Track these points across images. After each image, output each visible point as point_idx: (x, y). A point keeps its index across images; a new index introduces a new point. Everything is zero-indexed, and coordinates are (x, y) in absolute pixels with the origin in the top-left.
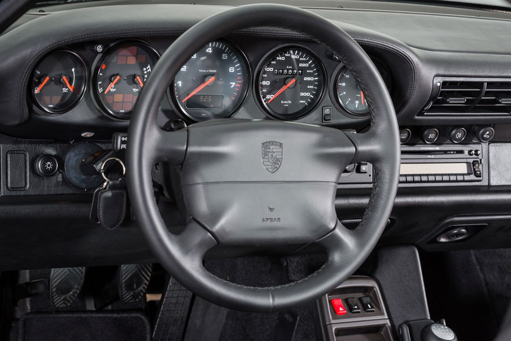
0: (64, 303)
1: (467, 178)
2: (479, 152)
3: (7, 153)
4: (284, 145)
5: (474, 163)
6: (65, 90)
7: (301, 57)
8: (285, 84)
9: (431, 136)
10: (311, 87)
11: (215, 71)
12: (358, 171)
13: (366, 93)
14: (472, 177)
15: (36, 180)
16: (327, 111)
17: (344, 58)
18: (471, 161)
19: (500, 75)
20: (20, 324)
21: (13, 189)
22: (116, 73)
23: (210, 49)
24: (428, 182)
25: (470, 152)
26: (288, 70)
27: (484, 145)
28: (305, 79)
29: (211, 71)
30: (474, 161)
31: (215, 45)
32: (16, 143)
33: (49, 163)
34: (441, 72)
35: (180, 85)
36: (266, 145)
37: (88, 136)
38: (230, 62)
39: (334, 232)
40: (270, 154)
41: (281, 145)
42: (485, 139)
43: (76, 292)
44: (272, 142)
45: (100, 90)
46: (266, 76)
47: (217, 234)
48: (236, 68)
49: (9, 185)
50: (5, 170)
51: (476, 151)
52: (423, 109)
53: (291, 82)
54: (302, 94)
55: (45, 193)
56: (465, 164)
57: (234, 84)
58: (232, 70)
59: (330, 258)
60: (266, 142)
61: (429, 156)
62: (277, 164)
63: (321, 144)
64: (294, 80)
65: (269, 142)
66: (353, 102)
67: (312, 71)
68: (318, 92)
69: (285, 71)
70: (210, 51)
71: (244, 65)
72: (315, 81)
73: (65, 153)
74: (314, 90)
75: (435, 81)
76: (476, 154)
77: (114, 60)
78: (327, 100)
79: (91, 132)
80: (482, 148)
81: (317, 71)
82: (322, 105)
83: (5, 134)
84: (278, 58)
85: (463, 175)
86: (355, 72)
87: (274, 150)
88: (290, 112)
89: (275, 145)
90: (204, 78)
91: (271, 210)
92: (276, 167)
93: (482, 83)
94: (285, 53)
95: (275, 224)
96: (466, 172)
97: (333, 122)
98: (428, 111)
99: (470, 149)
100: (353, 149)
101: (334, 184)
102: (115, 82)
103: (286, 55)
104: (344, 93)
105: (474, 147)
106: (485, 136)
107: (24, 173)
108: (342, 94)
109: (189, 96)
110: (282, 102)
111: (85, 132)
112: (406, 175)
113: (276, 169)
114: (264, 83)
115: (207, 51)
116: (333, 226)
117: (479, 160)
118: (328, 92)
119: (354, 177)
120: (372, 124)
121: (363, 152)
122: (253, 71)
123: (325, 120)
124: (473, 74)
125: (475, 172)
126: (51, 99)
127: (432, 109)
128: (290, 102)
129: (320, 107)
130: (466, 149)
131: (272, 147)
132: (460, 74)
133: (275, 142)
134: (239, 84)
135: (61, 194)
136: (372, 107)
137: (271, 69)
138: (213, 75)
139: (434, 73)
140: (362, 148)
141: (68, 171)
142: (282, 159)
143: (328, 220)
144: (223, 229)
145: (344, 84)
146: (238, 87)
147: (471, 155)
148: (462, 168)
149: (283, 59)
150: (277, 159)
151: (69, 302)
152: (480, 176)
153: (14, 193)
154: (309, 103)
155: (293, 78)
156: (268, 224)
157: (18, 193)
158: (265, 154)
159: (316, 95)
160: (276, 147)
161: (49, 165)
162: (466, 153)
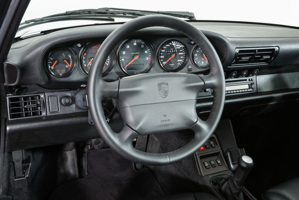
0: (98, 147)
1: (249, 90)
2: (253, 80)
3: (48, 97)
4: (169, 84)
5: (251, 84)
6: (67, 66)
7: (177, 44)
8: (170, 57)
9: (234, 74)
10: (182, 57)
11: (139, 53)
12: (205, 91)
13: (207, 56)
14: (251, 90)
15: (64, 107)
16: (190, 67)
17: (195, 40)
18: (250, 83)
19: (263, 46)
20: (86, 154)
21: (53, 112)
22: (91, 57)
23: (136, 43)
24: (234, 93)
25: (249, 80)
26: (171, 50)
27: (254, 77)
28: (179, 54)
29: (137, 53)
30: (251, 83)
31: (138, 41)
32: (52, 92)
33: (67, 100)
34: (238, 46)
35: (123, 61)
36: (159, 85)
37: (84, 86)
38: (145, 49)
39: (197, 123)
40: (162, 89)
41: (167, 84)
42: (255, 74)
43: (102, 143)
44: (163, 83)
45: (85, 65)
46: (162, 54)
47: (138, 131)
48: (148, 51)
49: (51, 111)
50: (48, 104)
51: (252, 79)
52: (231, 63)
53: (173, 56)
54: (179, 61)
55: (68, 113)
56: (248, 85)
57: (148, 58)
58: (146, 52)
59: (196, 136)
60: (160, 83)
61: (233, 83)
62: (166, 93)
63: (187, 82)
64: (174, 55)
65: (161, 83)
66: (201, 62)
67: (182, 50)
68: (185, 59)
69: (170, 51)
70: (136, 44)
71: (151, 49)
72: (184, 54)
73: (75, 95)
74: (184, 58)
75: (236, 51)
76: (252, 80)
77: (90, 51)
78: (190, 62)
79: (85, 84)
80: (254, 78)
81: (184, 50)
82: (188, 64)
83: (46, 88)
84: (166, 46)
85: (247, 89)
86: (201, 46)
87: (164, 87)
88: (174, 69)
89: (164, 84)
90: (133, 57)
91: (165, 116)
92: (166, 95)
93: (255, 50)
94: (170, 43)
95: (168, 122)
96: (248, 88)
97: (193, 71)
98: (233, 64)
99: (249, 78)
100: (202, 83)
101: (195, 100)
102: (91, 61)
103: (170, 44)
104: (197, 59)
105: (250, 78)
106: (255, 73)
107: (57, 105)
108: (196, 59)
109: (128, 65)
110: (170, 65)
111: (82, 85)
112: (227, 91)
113: (165, 96)
114: (161, 57)
115: (134, 44)
116: (196, 121)
117: (253, 83)
118: (190, 59)
119: (204, 94)
120: (211, 70)
121: (208, 84)
122: (156, 52)
123: (189, 71)
124: (251, 46)
125: (252, 88)
126: (60, 71)
127: (235, 63)
128: (173, 64)
129: (187, 66)
130: (248, 78)
131: (163, 85)
132: (246, 47)
133: (164, 83)
134: (150, 58)
135: (75, 113)
136: (210, 62)
137: (164, 51)
138: (137, 55)
139: (235, 47)
140: (207, 82)
141: (77, 102)
142: (168, 91)
143: (193, 118)
144: (141, 128)
145: (196, 55)
146: (150, 60)
147: (250, 81)
148: (247, 87)
149: (169, 46)
150: (166, 91)
151: (100, 147)
152: (254, 89)
153: (53, 114)
154: (182, 64)
155: (174, 54)
156: (164, 123)
157: (55, 114)
158: (160, 89)
159: (185, 61)
160: (165, 85)
161: (67, 101)
162: (248, 80)
